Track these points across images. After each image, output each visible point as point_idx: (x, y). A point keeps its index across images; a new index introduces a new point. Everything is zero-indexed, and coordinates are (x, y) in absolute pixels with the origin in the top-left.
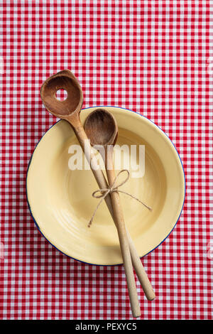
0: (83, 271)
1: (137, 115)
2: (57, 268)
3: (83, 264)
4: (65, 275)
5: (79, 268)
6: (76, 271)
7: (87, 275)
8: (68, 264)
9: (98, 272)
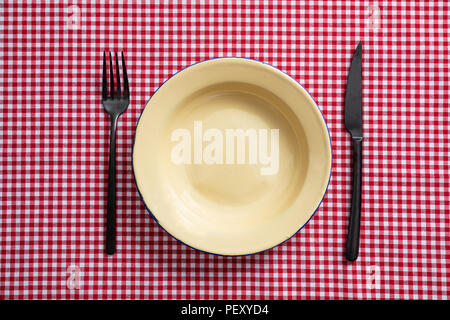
0: (197, 261)
1: (265, 65)
2: (165, 256)
3: (198, 252)
4: (174, 265)
5: (193, 256)
6: (188, 261)
7: (202, 265)
8: (179, 252)
9: (216, 261)
